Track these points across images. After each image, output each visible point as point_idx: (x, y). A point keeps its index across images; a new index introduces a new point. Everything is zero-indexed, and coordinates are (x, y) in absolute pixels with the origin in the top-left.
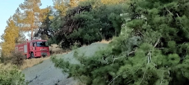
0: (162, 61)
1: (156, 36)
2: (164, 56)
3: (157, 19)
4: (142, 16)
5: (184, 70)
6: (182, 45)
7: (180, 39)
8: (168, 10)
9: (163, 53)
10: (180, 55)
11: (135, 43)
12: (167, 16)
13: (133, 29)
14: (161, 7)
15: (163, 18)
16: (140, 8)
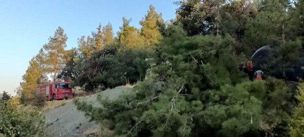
0: (186, 107)
1: (181, 82)
2: (188, 103)
3: (182, 65)
4: (167, 62)
5: (207, 117)
6: (205, 92)
7: (203, 86)
8: (192, 57)
9: (187, 99)
10: (203, 102)
11: (160, 88)
12: (192, 63)
13: (158, 75)
14: (186, 54)
15: (188, 64)
16: (166, 54)
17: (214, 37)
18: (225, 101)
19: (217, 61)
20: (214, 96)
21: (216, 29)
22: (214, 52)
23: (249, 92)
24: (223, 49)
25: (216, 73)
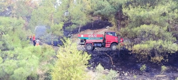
17: (12, 19)
18: (16, 57)
19: (13, 33)
20: (10, 54)
21: (14, 14)
22: (11, 28)
23: (31, 52)
24: (17, 26)
25: (12, 40)
